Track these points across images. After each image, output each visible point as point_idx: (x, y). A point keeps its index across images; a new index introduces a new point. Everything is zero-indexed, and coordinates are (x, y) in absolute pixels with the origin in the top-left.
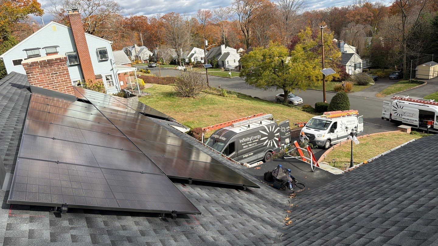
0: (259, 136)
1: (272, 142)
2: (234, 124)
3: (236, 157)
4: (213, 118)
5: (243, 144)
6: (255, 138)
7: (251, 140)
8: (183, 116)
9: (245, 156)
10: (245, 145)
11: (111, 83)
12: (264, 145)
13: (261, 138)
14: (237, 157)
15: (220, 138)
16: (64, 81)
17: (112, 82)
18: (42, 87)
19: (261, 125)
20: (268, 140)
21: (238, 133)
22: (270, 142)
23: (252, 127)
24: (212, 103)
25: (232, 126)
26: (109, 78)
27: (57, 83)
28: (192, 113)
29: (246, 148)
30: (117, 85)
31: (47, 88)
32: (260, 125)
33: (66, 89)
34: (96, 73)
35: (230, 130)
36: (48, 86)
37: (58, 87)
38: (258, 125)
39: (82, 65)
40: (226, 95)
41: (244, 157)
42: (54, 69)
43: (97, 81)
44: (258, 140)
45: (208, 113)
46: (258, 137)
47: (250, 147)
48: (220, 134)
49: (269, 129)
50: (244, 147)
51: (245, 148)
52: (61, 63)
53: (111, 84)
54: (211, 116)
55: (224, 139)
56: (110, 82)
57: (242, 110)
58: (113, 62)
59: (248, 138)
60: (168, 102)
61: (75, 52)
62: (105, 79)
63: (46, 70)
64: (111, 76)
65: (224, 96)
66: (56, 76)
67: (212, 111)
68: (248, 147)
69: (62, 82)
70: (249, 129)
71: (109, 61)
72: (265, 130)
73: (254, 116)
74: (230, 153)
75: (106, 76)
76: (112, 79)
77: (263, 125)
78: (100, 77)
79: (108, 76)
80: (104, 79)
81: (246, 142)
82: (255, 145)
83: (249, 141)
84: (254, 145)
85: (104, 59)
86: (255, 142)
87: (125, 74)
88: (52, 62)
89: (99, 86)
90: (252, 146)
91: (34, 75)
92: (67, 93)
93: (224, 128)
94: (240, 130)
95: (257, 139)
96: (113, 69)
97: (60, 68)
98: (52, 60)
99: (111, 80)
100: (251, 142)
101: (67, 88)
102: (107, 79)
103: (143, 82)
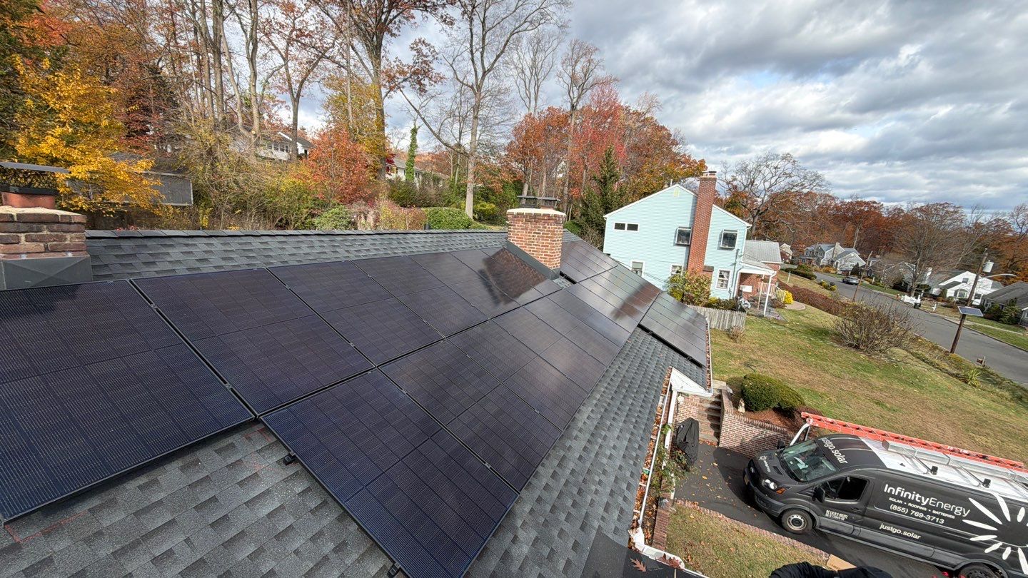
0: (958, 511)
2: (891, 443)
3: (855, 513)
4: (879, 408)
5: (891, 499)
6: (945, 506)
7: (924, 503)
8: (811, 377)
9: (888, 528)
10: (898, 504)
11: (725, 283)
12: (972, 539)
13: (966, 518)
14: (860, 517)
15: (835, 453)
16: (544, 246)
17: (727, 281)
18: (519, 246)
19: (982, 489)
20: (996, 537)
21: (888, 467)
23: (946, 475)
24: (914, 380)
25: (886, 445)
26: (725, 274)
27: (536, 245)
28: (836, 380)
29: (900, 513)
30: (732, 289)
31: (523, 249)
32: (982, 486)
33: (543, 256)
34: (707, 263)
35: (874, 451)
36: (526, 247)
37: (536, 251)
38: (972, 484)
39: (692, 247)
41: (882, 527)
42: (539, 227)
43: (702, 274)
44: (953, 517)
45: (877, 395)
46: (956, 510)
47: (913, 516)
48: (838, 445)
49: (1014, 512)
50: (895, 507)
51: (896, 511)
52: (548, 221)
53: (723, 284)
54: (877, 403)
55: (841, 459)
56: (723, 281)
58: (739, 254)
59: (918, 496)
60: (804, 342)
61: (690, 228)
62: (718, 274)
63: (529, 225)
64: (728, 272)
66: (538, 236)
67: (892, 397)
68: (908, 514)
69: (542, 246)
70: (931, 476)
71: (734, 251)
72: (995, 508)
73: (984, 457)
74: (843, 496)
75: (721, 271)
76: (728, 277)
77: (996, 495)
78: (711, 269)
79: (725, 272)
80: (715, 275)
81: (906, 500)
82: (934, 521)
83: (919, 504)
84: (930, 521)
85: (727, 247)
86: (941, 517)
87: (759, 276)
88: (539, 217)
89: (702, 281)
90: (923, 519)
91: (516, 229)
92: (543, 262)
93: (863, 440)
94: (902, 464)
95: (952, 513)
96: (735, 264)
97: (545, 227)
98: (539, 215)
99: (726, 279)
100: (925, 509)
102: (721, 276)
103: (791, 298)
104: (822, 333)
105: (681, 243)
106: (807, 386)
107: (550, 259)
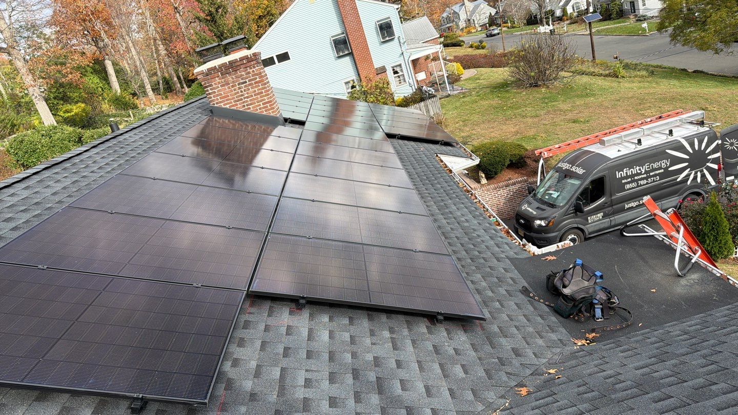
0: (664, 163)
1: (699, 174)
2: (605, 139)
3: (607, 207)
4: (577, 125)
5: (623, 181)
6: (655, 166)
7: (643, 171)
8: (517, 127)
9: (630, 205)
10: (629, 183)
11: (401, 78)
12: (678, 180)
13: (671, 166)
14: (610, 208)
15: (573, 169)
16: (258, 94)
17: (403, 75)
18: (227, 106)
19: (670, 139)
20: (689, 169)
21: (612, 158)
22: (696, 173)
23: (647, 143)
25: (602, 143)
26: (398, 69)
27: (247, 97)
28: (536, 120)
29: (633, 188)
30: (411, 81)
31: (234, 108)
32: (669, 137)
33: (262, 106)
34: (377, 64)
35: (597, 151)
36: (237, 105)
37: (251, 104)
38: (661, 139)
39: (355, 53)
40: (623, 72)
41: (627, 206)
42: (242, 75)
43: (378, 78)
44: (663, 171)
45: (570, 116)
46: (663, 165)
47: (641, 185)
48: (572, 162)
49: (692, 145)
50: (628, 186)
51: (630, 189)
52: (249, 64)
53: (401, 79)
54: (574, 122)
55: (580, 171)
56: (399, 77)
57: (649, 105)
58: (402, 41)
59: (638, 168)
60: (495, 102)
61: (343, 33)
62: (392, 72)
63: (229, 78)
64: (400, 65)
65: (617, 77)
66: (245, 86)
67: (580, 112)
68: (638, 186)
69: (255, 95)
70: (639, 148)
71: (396, 40)
72: (681, 148)
73: (660, 117)
74: (594, 200)
75: (393, 67)
76: (402, 71)
77: (679, 139)
78: (383, 70)
79: (396, 66)
80: (390, 72)
81: (633, 176)
82: (654, 181)
83: (641, 174)
84: (651, 183)
85: (387, 39)
86: (655, 175)
87: (427, 57)
88: (236, 64)
89: (381, 85)
90: (647, 183)
91: (214, 88)
92: (265, 113)
93: (586, 149)
94: (619, 151)
95: (660, 168)
96: (403, 53)
97: (249, 73)
98: (235, 61)
99: (400, 73)
100: (645, 176)
101: (263, 104)
102: (396, 72)
103: (461, 68)
104: (502, 86)
105: (341, 54)
106: (519, 136)
107: (270, 106)
